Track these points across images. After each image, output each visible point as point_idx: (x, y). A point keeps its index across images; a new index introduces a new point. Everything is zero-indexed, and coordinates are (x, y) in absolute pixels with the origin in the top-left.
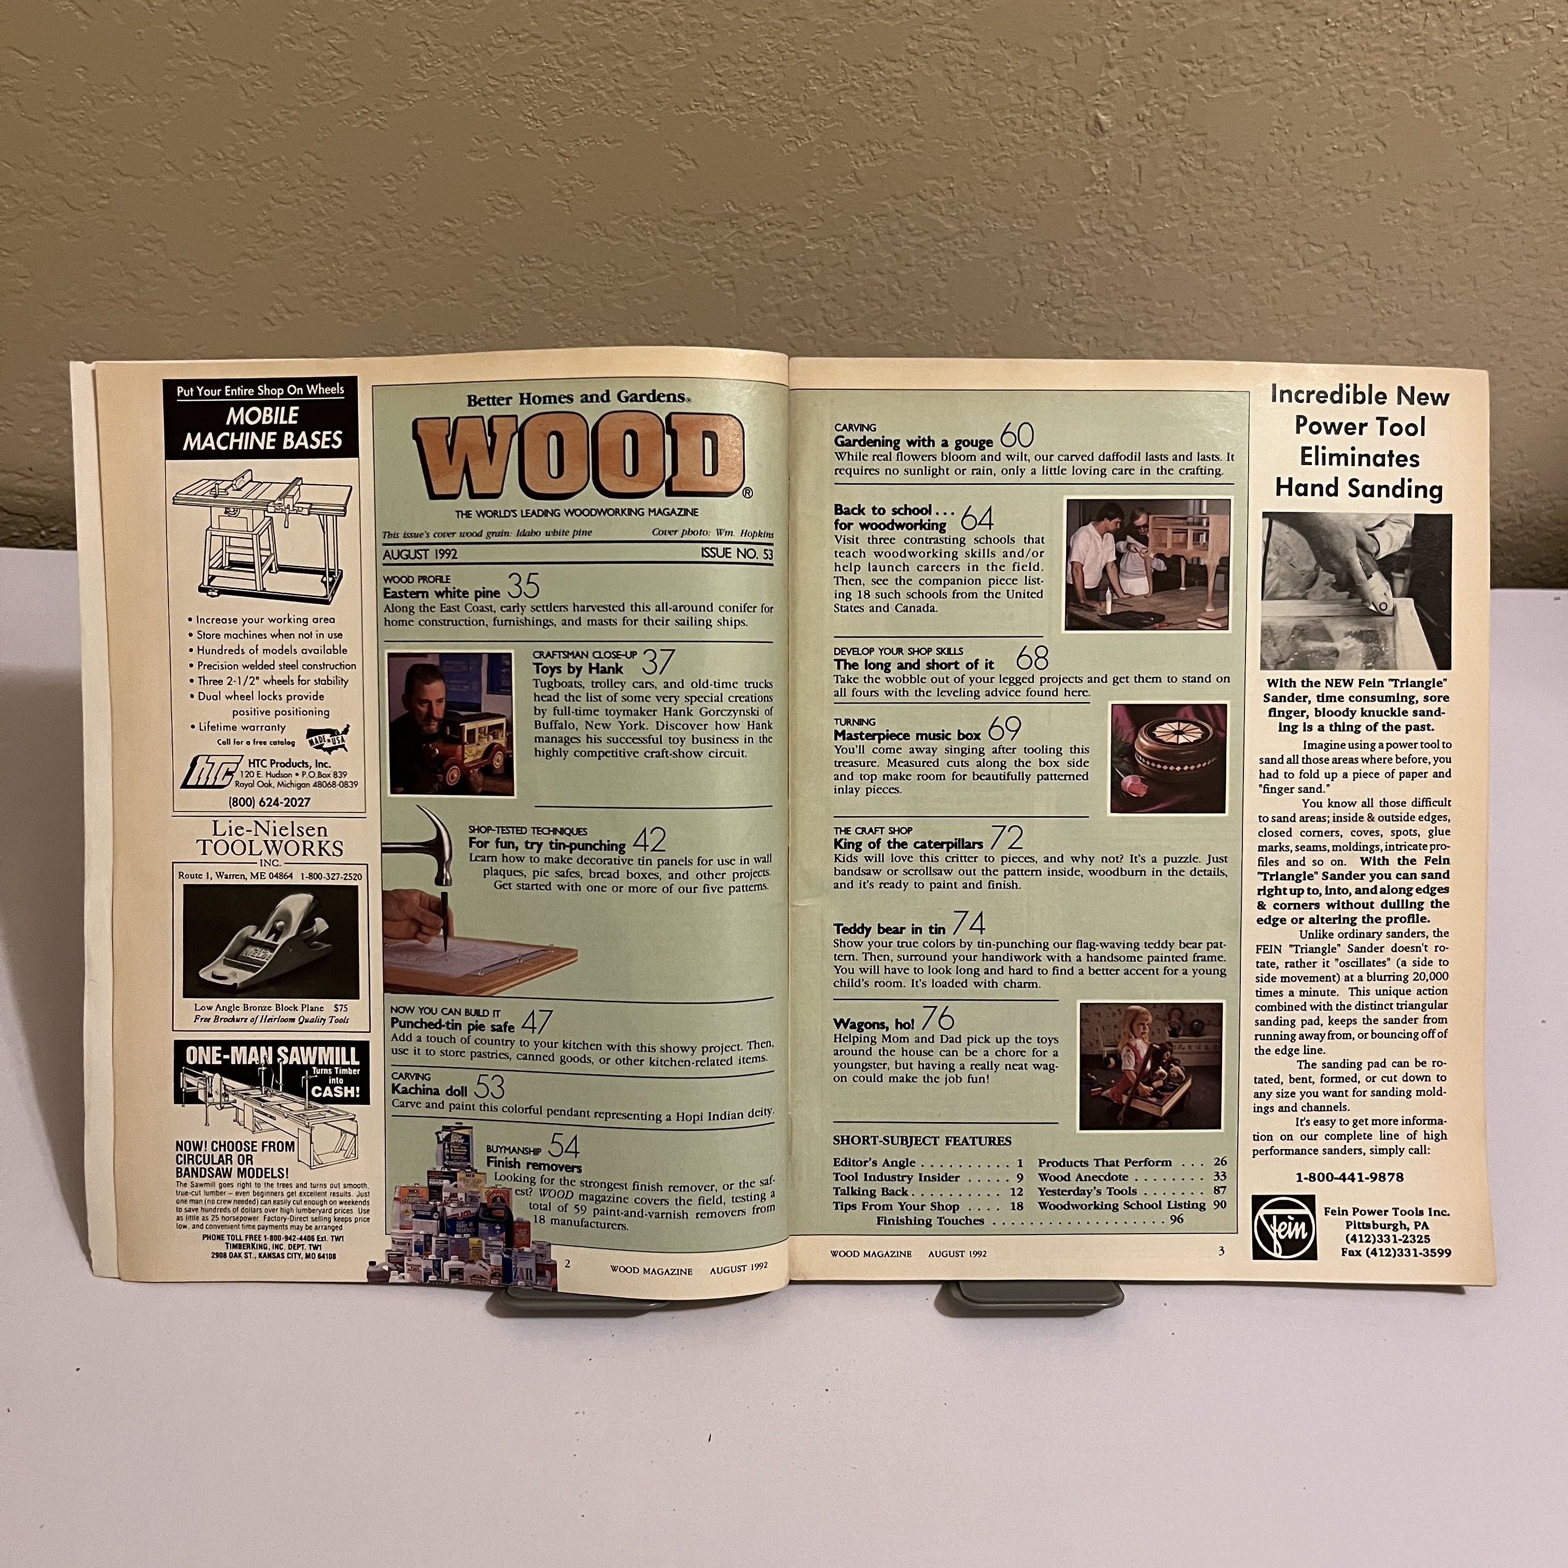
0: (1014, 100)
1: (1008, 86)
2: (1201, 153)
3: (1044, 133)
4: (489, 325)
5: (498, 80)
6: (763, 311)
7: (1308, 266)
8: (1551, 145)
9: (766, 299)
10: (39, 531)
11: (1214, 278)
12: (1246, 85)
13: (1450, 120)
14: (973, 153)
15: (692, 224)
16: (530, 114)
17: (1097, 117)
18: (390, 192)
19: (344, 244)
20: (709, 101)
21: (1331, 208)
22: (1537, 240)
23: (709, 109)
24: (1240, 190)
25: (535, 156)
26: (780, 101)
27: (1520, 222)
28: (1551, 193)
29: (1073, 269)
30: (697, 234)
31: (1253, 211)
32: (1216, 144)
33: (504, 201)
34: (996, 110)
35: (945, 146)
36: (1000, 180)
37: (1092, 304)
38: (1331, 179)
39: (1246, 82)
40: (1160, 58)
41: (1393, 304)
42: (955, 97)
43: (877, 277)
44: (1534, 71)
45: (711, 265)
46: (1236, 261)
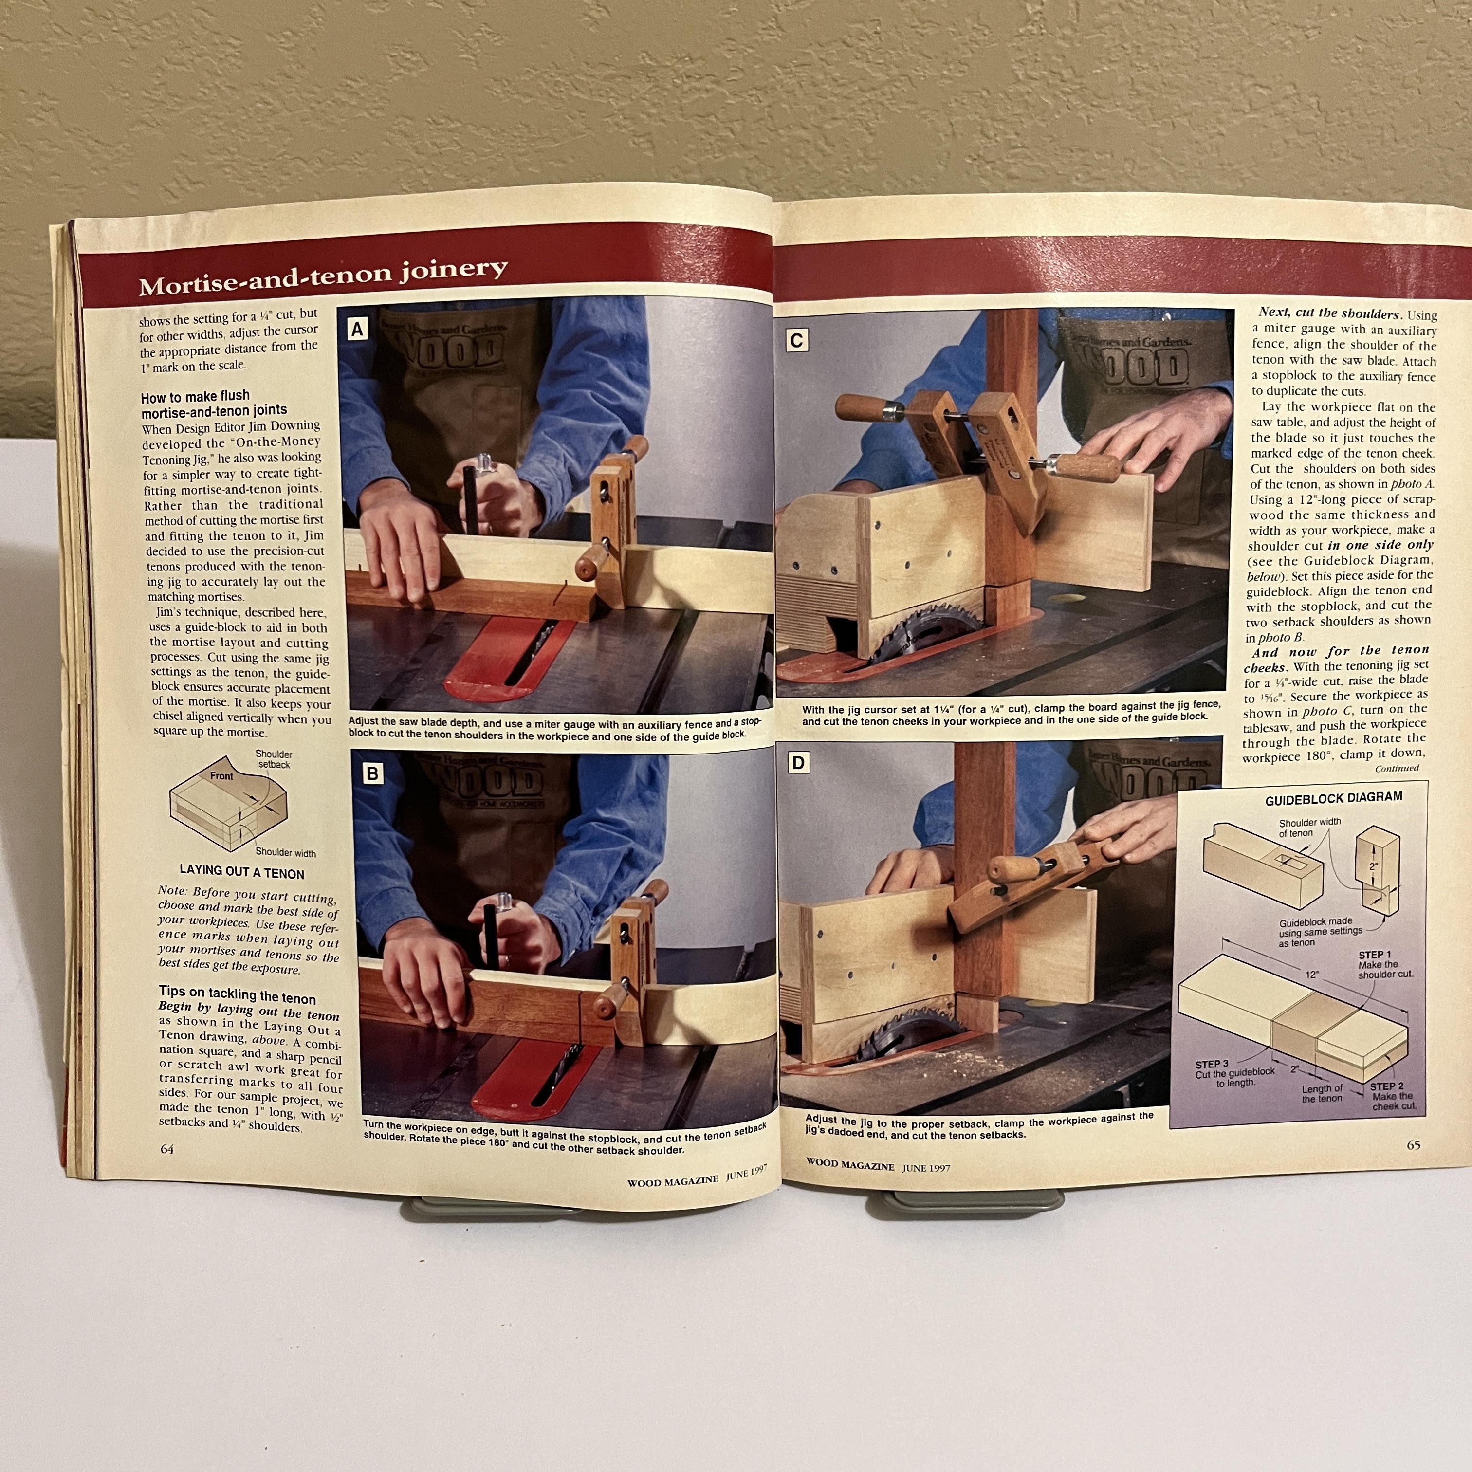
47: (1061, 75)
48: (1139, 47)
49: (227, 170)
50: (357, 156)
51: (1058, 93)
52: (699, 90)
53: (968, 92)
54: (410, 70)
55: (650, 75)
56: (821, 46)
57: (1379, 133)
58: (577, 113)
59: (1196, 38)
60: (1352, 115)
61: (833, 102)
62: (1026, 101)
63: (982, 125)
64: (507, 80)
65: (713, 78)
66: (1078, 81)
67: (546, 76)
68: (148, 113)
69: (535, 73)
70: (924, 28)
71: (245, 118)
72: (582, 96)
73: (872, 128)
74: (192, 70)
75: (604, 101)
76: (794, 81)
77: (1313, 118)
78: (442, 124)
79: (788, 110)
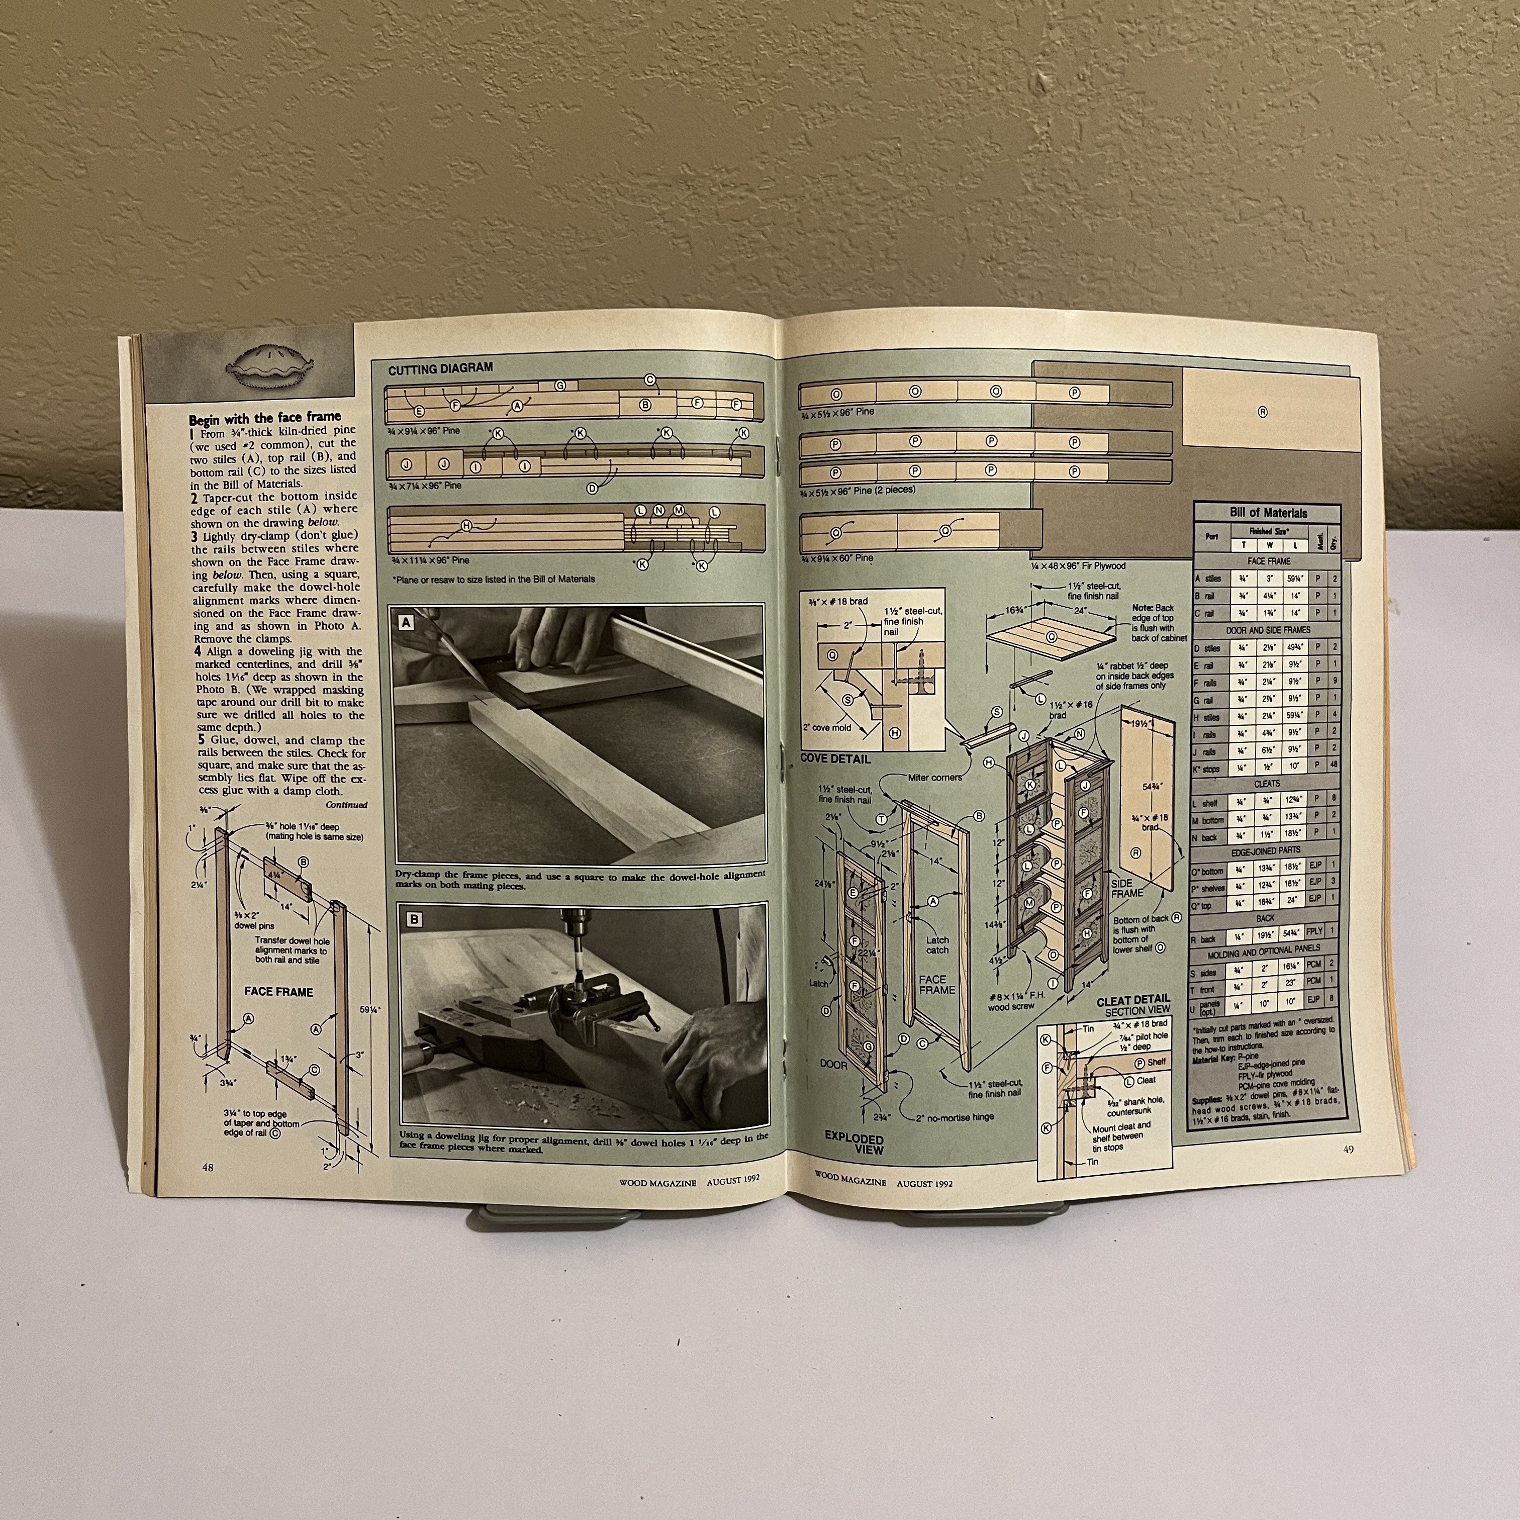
0: (958, 62)
1: (953, 48)
2: (1141, 111)
3: (988, 94)
4: (455, 287)
5: (460, 48)
6: (717, 269)
8: (1479, 99)
9: (722, 259)
10: (25, 490)
12: (1182, 44)
13: (1380, 75)
14: (920, 115)
16: (491, 81)
17: (1039, 77)
18: (356, 159)
19: (312, 210)
20: (664, 67)
21: (1267, 163)
22: (1467, 191)
23: (663, 74)
24: (1177, 147)
25: (497, 122)
26: (733, 65)
27: (1448, 175)
28: (1480, 146)
29: (1018, 226)
30: (654, 196)
31: (1189, 166)
32: (1154, 102)
33: (468, 166)
34: (941, 71)
35: (891, 107)
36: (945, 140)
37: (1038, 260)
38: (1265, 134)
39: (1182, 40)
40: (1099, 18)
41: (1327, 255)
42: (902, 60)
44: (1461, 28)
46: (1175, 215)
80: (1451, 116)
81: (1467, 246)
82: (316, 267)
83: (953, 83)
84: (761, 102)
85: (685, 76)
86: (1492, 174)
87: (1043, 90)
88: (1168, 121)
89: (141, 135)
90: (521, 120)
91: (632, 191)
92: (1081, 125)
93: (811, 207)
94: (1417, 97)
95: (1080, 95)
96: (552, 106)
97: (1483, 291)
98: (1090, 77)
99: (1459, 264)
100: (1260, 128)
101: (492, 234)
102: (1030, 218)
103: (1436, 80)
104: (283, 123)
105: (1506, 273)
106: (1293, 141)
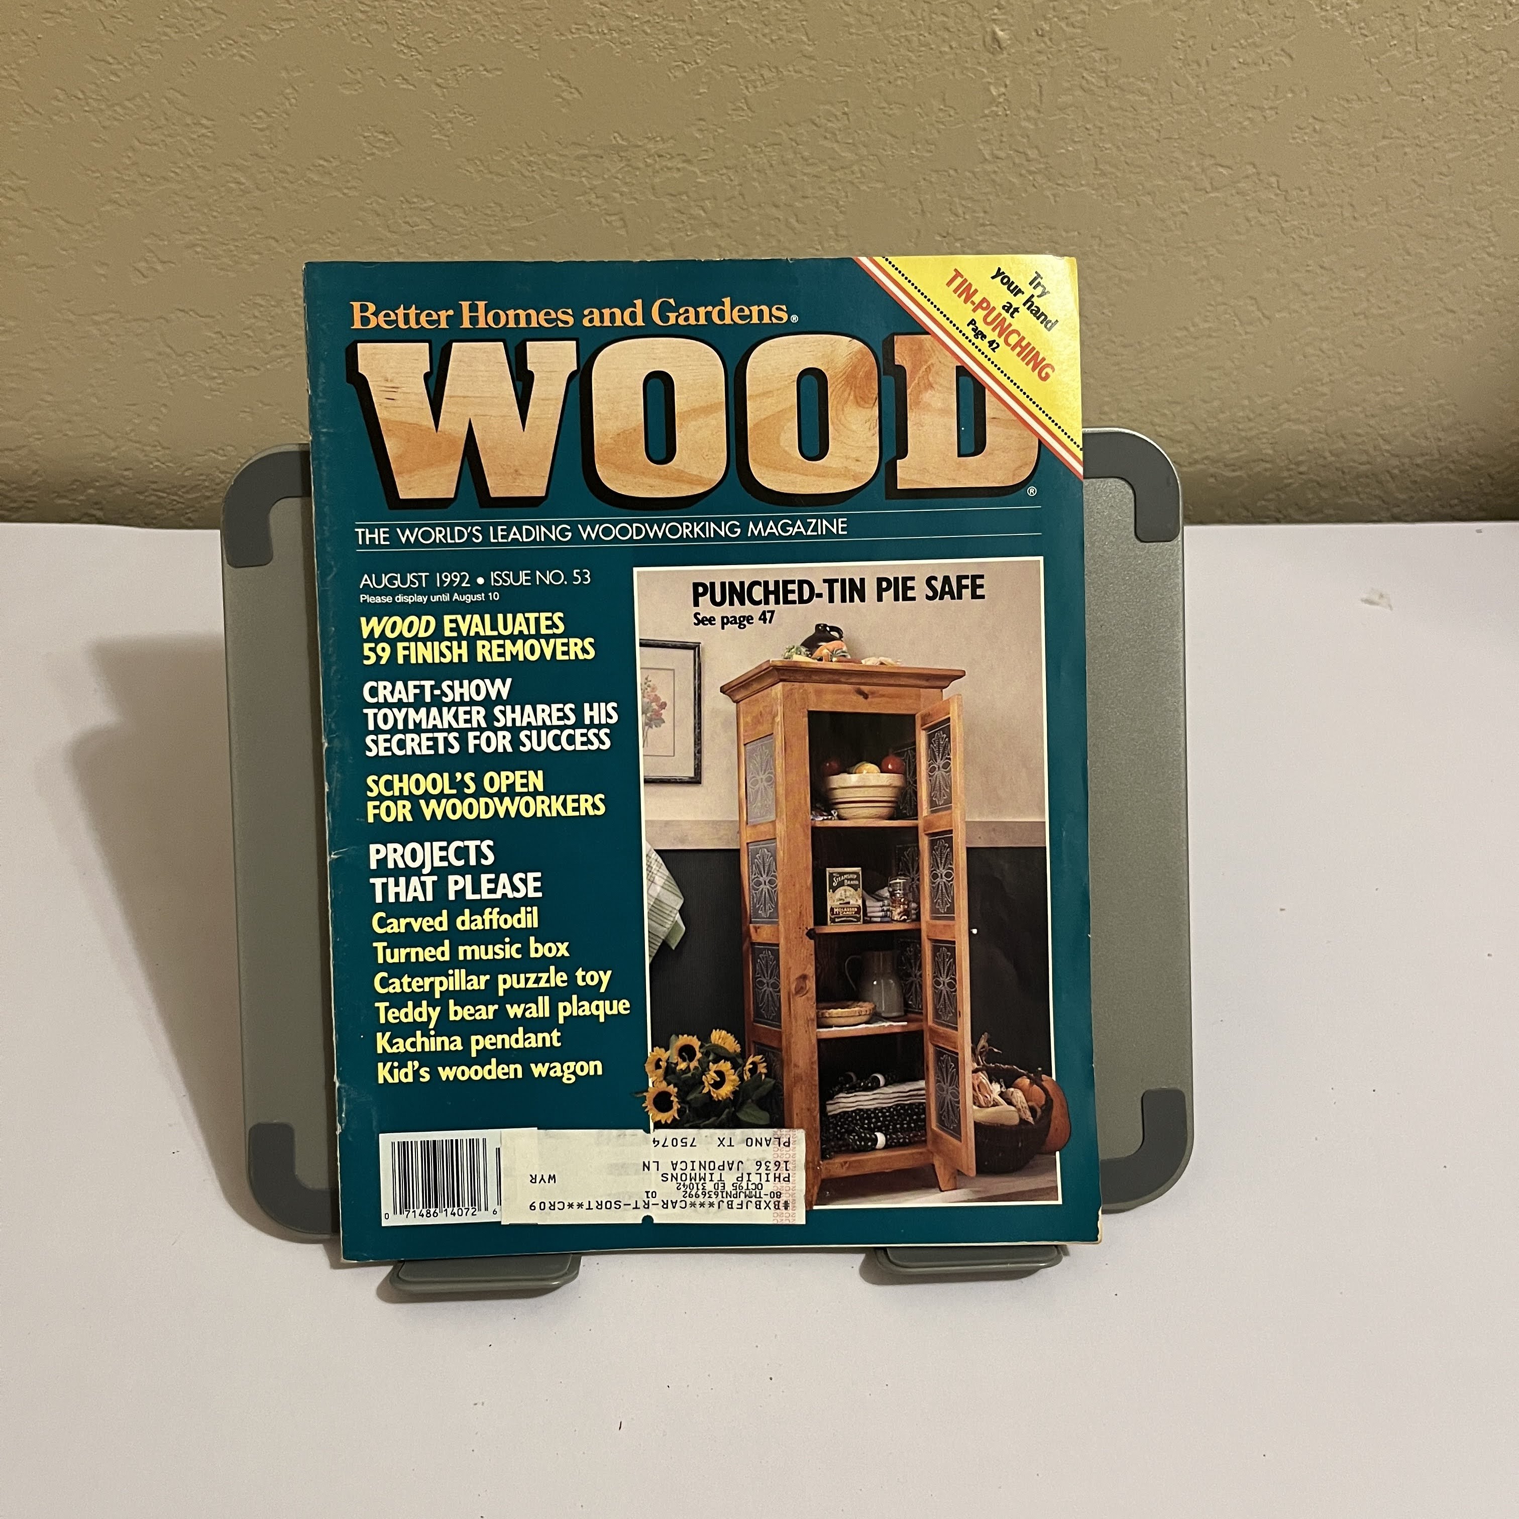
0: (907, 15)
2: (1104, 69)
3: (941, 52)
5: (369, 5)
6: (655, 249)
7: (1215, 189)
8: (1462, 56)
9: (657, 236)
11: (1121, 204)
13: (1357, 30)
14: (869, 76)
15: (578, 158)
16: (404, 42)
17: (994, 33)
18: (261, 130)
19: (214, 187)
20: (591, 24)
21: (1239, 126)
22: (1450, 156)
23: (591, 33)
24: (1144, 109)
25: (411, 87)
26: (665, 23)
27: (1430, 139)
28: (1463, 106)
29: (975, 197)
30: (584, 168)
31: (1157, 130)
32: (1118, 60)
34: (889, 27)
35: (836, 67)
36: (895, 103)
37: (995, 234)
38: (1237, 95)
41: (1303, 227)
42: (848, 15)
43: (774, 210)
45: (599, 201)
46: (1143, 185)
47: (1026, 154)
48: (1101, 128)
49: (199, 249)
50: (329, 235)
51: (1024, 172)
52: (669, 169)
53: (937, 171)
54: (383, 150)
55: (622, 154)
56: (790, 126)
57: (1339, 210)
58: (549, 192)
59: (1157, 119)
60: (1311, 194)
61: (803, 180)
62: (993, 181)
63: (950, 204)
64: (481, 161)
65: (684, 158)
66: (1042, 160)
67: (518, 156)
68: (119, 193)
69: (507, 153)
70: (891, 109)
71: (215, 198)
72: (553, 175)
73: (842, 206)
74: (164, 150)
75: (576, 180)
76: (765, 161)
77: (1273, 197)
78: (414, 203)
79: (760, 190)
80: (1431, 74)
81: (1452, 215)
82: (221, 253)
83: (903, 40)
84: (697, 63)
85: (615, 35)
86: (1476, 137)
87: (999, 47)
88: (1131, 80)
89: (25, 106)
90: (438, 85)
91: (561, 163)
92: (1040, 86)
93: (754, 179)
94: (1395, 52)
95: (1039, 52)
96: (471, 70)
97: (1470, 265)
98: (1048, 32)
99: (1444, 237)
100: (1230, 88)
101: (408, 212)
102: (988, 190)
103: (1416, 34)
104: (179, 92)
105: (1493, 245)
106: (1265, 102)
